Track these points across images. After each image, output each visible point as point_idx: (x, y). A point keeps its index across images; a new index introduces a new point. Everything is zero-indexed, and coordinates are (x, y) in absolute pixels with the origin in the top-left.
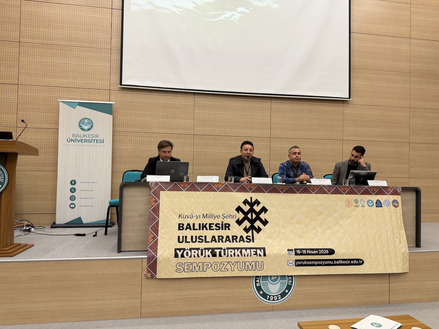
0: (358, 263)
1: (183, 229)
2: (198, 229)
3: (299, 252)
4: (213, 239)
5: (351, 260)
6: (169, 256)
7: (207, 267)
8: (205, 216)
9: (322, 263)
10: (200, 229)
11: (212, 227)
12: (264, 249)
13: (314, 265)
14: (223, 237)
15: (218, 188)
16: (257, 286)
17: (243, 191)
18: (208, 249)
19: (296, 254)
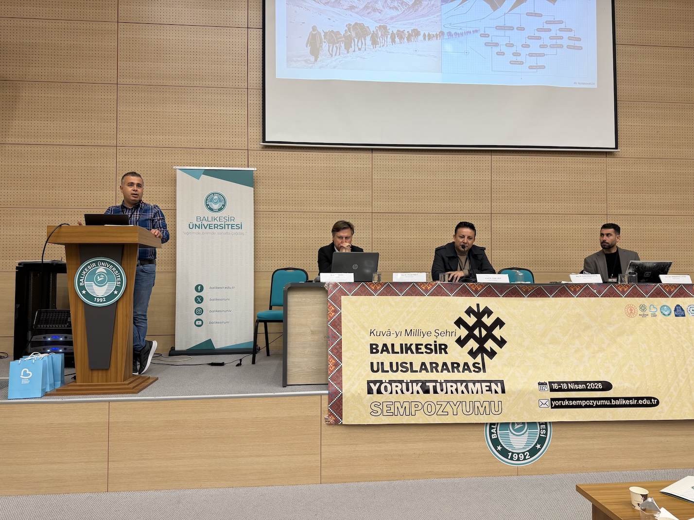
0: (649, 403)
1: (377, 352)
2: (400, 352)
3: (555, 386)
4: (423, 367)
5: (638, 399)
6: (359, 392)
7: (416, 409)
8: (409, 333)
9: (593, 403)
10: (402, 352)
11: (421, 349)
12: (502, 382)
13: (580, 406)
14: (437, 364)
15: (426, 291)
16: (493, 438)
17: (465, 295)
18: (417, 382)
19: (552, 390)
